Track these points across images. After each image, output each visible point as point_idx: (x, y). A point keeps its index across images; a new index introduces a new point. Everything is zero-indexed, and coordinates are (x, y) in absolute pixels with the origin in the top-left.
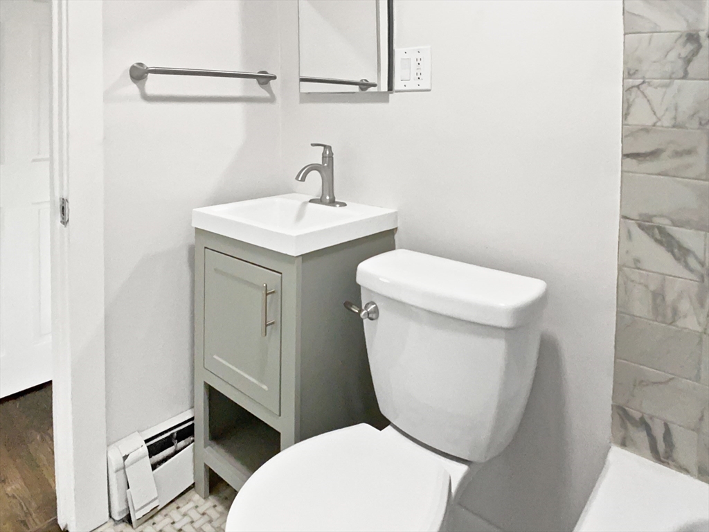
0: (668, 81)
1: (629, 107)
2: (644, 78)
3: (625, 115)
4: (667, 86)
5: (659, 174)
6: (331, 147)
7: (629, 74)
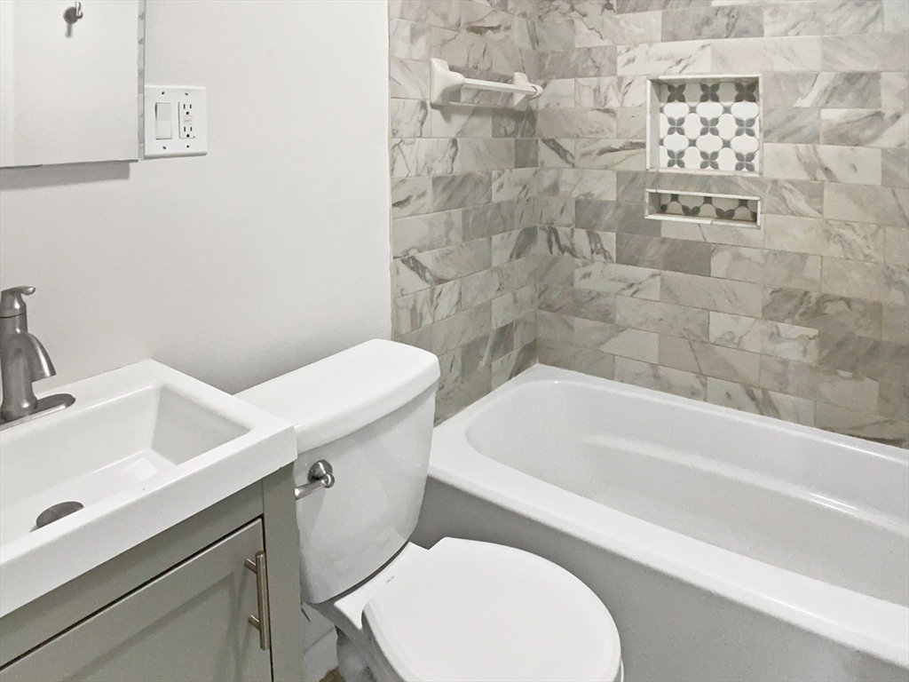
0: (412, 140)
1: (394, 163)
2: (401, 137)
3: (392, 170)
4: (413, 143)
5: (410, 215)
6: (3, 292)
7: (394, 133)
